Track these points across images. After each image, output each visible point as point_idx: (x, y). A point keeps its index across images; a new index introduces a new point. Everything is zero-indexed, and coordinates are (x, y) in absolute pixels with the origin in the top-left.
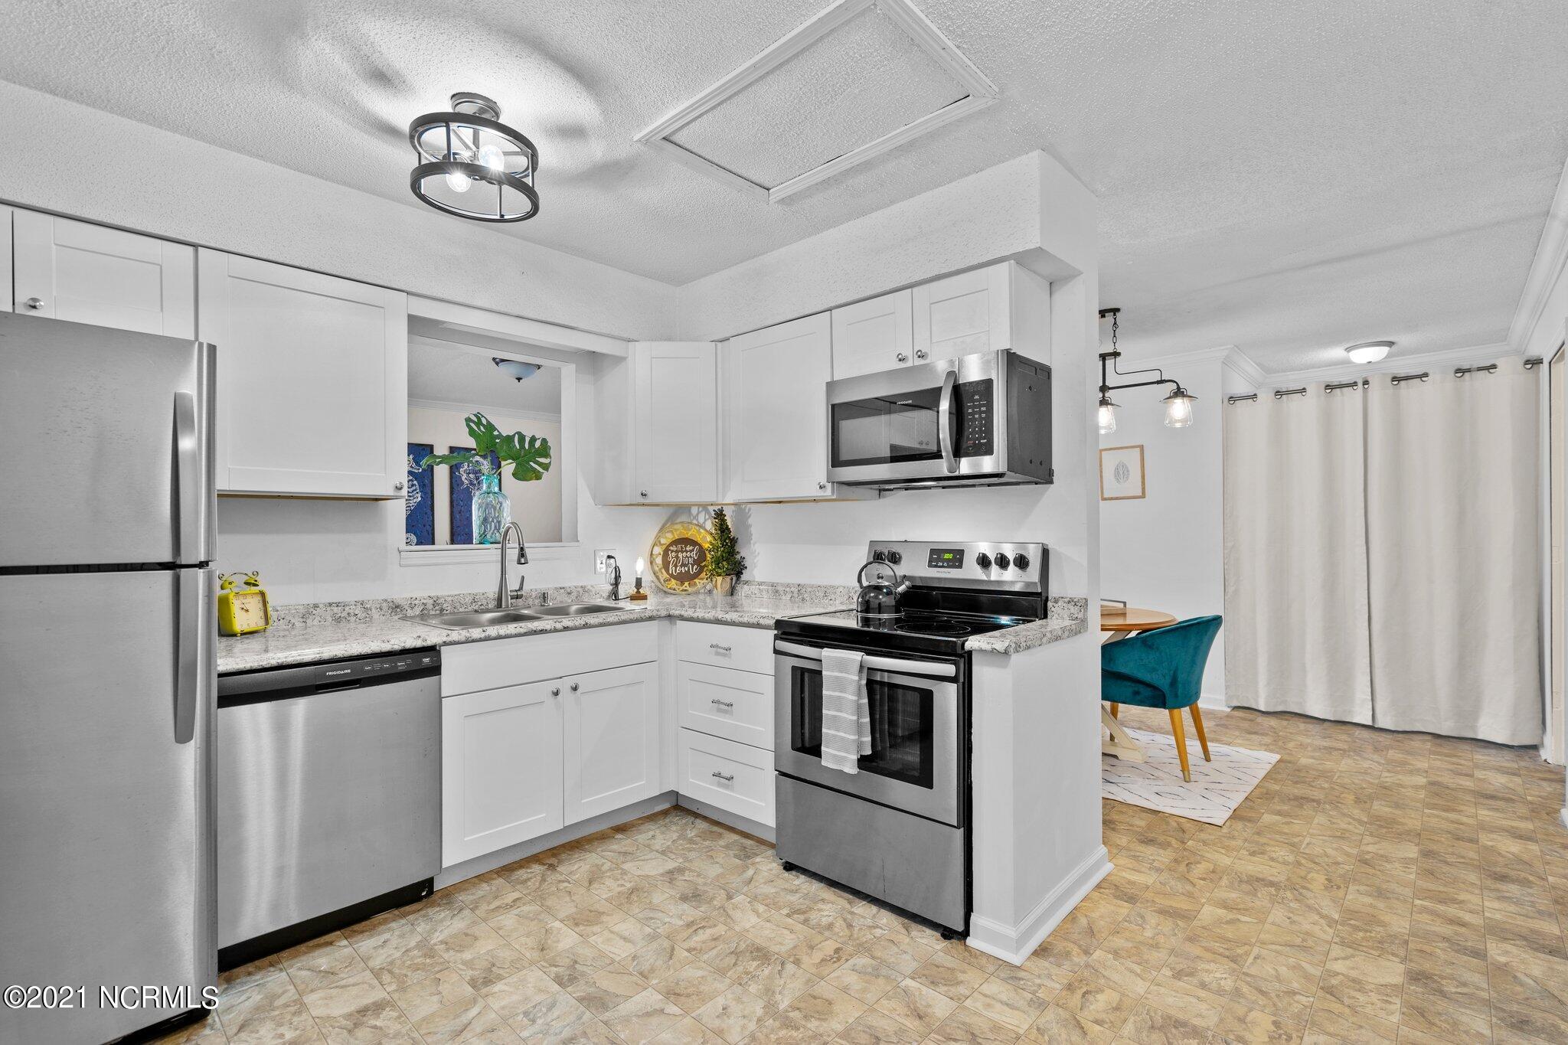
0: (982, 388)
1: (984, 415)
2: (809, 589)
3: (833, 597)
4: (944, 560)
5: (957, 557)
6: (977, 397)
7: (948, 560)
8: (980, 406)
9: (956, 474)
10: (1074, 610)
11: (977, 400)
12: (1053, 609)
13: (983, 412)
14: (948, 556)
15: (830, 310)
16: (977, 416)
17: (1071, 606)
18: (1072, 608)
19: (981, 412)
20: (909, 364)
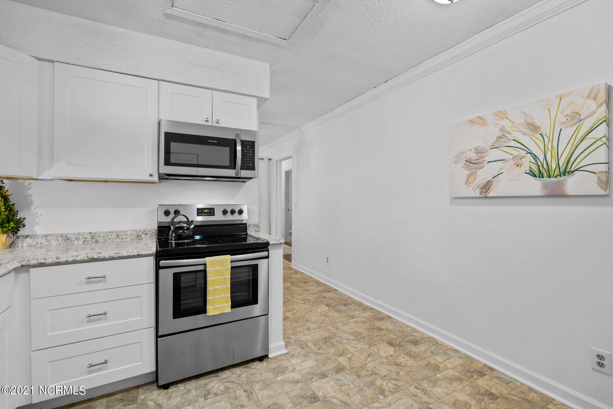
0: (250, 143)
1: (251, 155)
2: (102, 235)
3: (124, 237)
4: (205, 213)
5: (211, 211)
6: (248, 147)
7: (206, 213)
8: (249, 151)
9: (239, 176)
10: (256, 228)
11: (248, 148)
12: (249, 229)
13: (251, 153)
14: (206, 211)
15: (159, 80)
16: (248, 154)
17: (255, 227)
18: (255, 228)
19: (250, 153)
20: (210, 124)
